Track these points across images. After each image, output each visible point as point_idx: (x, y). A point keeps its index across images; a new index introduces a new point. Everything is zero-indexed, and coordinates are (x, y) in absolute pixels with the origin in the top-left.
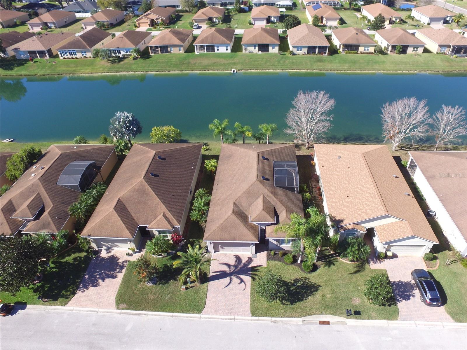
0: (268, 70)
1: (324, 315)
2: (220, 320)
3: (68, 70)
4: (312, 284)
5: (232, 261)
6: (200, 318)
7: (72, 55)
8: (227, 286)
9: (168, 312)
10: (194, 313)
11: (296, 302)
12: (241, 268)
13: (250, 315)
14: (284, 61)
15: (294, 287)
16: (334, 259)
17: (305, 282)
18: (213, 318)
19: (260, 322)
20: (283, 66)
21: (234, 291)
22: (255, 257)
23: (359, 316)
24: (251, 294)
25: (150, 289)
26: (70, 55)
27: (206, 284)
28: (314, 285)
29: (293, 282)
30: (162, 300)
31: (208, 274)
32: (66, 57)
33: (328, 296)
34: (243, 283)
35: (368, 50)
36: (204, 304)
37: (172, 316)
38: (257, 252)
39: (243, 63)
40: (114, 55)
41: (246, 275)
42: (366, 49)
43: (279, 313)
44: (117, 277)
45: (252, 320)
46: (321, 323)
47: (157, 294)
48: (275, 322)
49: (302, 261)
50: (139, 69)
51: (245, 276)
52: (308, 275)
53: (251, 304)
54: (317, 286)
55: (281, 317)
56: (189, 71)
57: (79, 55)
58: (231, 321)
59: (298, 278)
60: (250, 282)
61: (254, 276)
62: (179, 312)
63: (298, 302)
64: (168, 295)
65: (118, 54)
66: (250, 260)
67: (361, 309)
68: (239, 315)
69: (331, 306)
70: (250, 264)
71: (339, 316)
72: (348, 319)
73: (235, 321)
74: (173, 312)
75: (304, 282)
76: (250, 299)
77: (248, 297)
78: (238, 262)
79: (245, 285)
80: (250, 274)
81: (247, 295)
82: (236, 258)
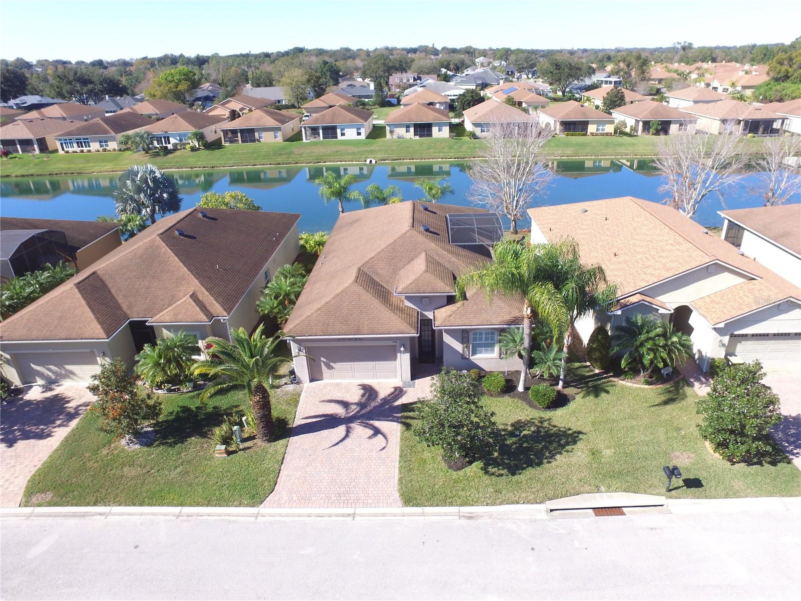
0: (433, 158)
1: (604, 494)
3: (70, 168)
4: (560, 431)
5: (355, 396)
6: (256, 516)
7: (82, 147)
8: (337, 444)
9: (170, 504)
10: (240, 505)
11: (524, 469)
12: (374, 407)
13: (400, 503)
14: (461, 147)
15: (514, 439)
16: (604, 383)
17: (542, 427)
18: (293, 515)
19: (426, 518)
20: (459, 152)
21: (356, 454)
22: (410, 387)
23: (700, 489)
25: (132, 457)
26: (79, 147)
27: (282, 442)
28: (564, 432)
29: (510, 428)
30: (159, 478)
31: (290, 421)
32: (70, 150)
33: (608, 452)
34: (380, 436)
35: (603, 130)
36: (272, 483)
37: (179, 515)
38: (414, 376)
39: (387, 150)
40: (158, 146)
41: (387, 421)
42: (601, 128)
43: (481, 495)
44: (52, 436)
45: (403, 516)
46: (600, 511)
47: (148, 468)
48: (470, 518)
49: (527, 389)
50: (199, 163)
51: (386, 423)
52: (547, 414)
53: (400, 480)
54: (575, 432)
55: (487, 505)
56: (290, 163)
57: (95, 146)
58: (344, 519)
59: (523, 421)
60: (399, 434)
61: (408, 421)
62: (198, 504)
63: (530, 468)
64: (176, 468)
65: (166, 144)
66: (398, 392)
67: (702, 475)
68: (366, 505)
69: (620, 472)
70: (398, 399)
71: (645, 492)
72: (671, 497)
73: (357, 518)
74: (182, 505)
75: (538, 427)
76: (399, 468)
77: (393, 464)
78: (368, 396)
79: (385, 441)
80: (398, 417)
81: (390, 459)
82: (363, 389)
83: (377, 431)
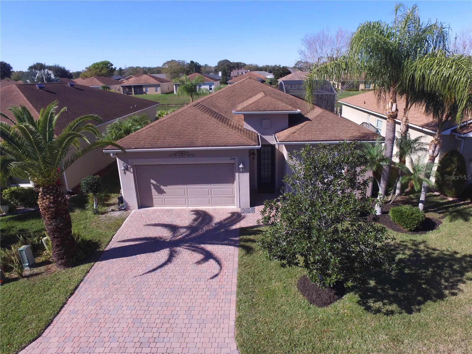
12: (207, 231)
16: (467, 208)
17: (419, 250)
28: (451, 256)
31: (104, 244)
34: (212, 262)
41: (222, 244)
49: (385, 212)
52: (419, 237)
54: (465, 256)
59: (392, 244)
61: (249, 244)
66: (236, 217)
70: (236, 223)
75: (414, 251)
76: (237, 302)
77: (228, 297)
78: (201, 221)
79: (217, 266)
80: (235, 241)
81: (223, 290)
82: (195, 214)
83: (208, 256)
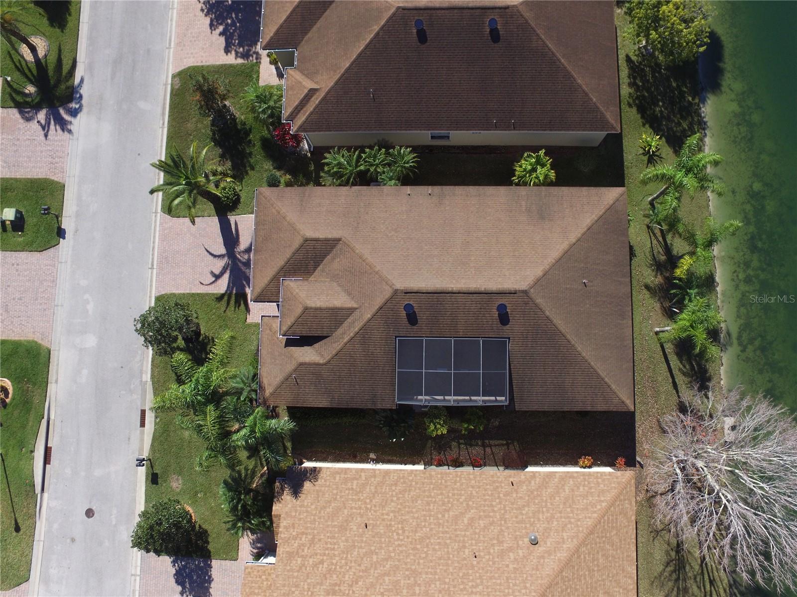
1: (153, 419)
2: (152, 244)
6: (156, 212)
8: (208, 251)
13: (158, 294)
18: (155, 233)
21: (199, 264)
24: (193, 294)
27: (213, 212)
31: (234, 213)
34: (214, 279)
41: (229, 283)
44: (227, 54)
45: (150, 296)
46: (143, 413)
51: (227, 282)
53: (174, 294)
58: (150, 263)
60: (214, 292)
61: (226, 298)
68: (158, 275)
69: (167, 435)
73: (150, 270)
77: (188, 289)
79: (208, 283)
81: (192, 286)
